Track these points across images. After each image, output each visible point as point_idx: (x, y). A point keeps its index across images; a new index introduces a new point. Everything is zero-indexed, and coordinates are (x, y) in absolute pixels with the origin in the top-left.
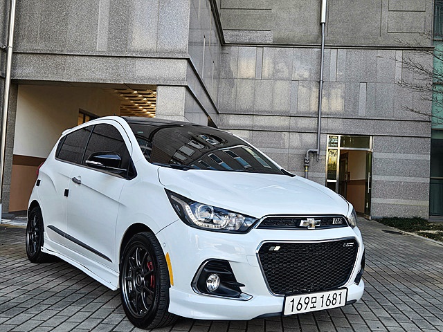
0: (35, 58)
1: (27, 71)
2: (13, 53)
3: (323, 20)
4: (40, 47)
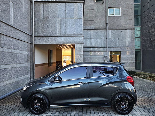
0: (40, 38)
1: (38, 41)
2: (34, 36)
3: (107, 23)
4: (41, 34)
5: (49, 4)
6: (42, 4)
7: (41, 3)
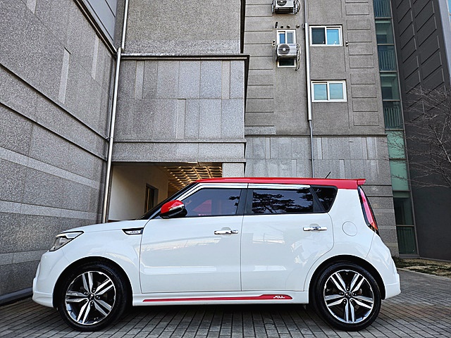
0: (129, 145)
1: (123, 155)
3: (310, 118)
5: (159, 62)
6: (142, 63)
7: (137, 60)
